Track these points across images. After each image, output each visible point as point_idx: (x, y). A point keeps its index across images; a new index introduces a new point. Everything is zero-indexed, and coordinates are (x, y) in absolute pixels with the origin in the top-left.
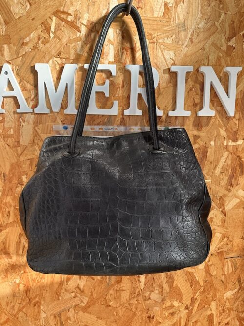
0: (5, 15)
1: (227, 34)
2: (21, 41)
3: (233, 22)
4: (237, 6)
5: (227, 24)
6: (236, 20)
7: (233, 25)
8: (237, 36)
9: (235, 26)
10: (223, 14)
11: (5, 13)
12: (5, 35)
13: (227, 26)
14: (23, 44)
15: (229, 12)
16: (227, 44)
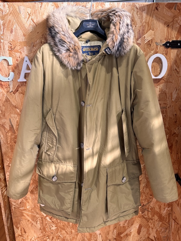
0: (23, 31)
1: (136, 37)
2: (32, 44)
3: (140, 30)
4: (141, 22)
5: (136, 32)
6: (141, 29)
7: (139, 32)
8: (141, 38)
9: (141, 32)
10: (134, 27)
11: (24, 30)
12: (24, 42)
13: (136, 33)
14: (33, 46)
15: (137, 26)
16: (137, 42)
